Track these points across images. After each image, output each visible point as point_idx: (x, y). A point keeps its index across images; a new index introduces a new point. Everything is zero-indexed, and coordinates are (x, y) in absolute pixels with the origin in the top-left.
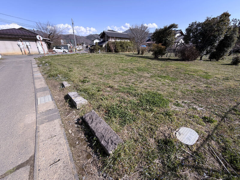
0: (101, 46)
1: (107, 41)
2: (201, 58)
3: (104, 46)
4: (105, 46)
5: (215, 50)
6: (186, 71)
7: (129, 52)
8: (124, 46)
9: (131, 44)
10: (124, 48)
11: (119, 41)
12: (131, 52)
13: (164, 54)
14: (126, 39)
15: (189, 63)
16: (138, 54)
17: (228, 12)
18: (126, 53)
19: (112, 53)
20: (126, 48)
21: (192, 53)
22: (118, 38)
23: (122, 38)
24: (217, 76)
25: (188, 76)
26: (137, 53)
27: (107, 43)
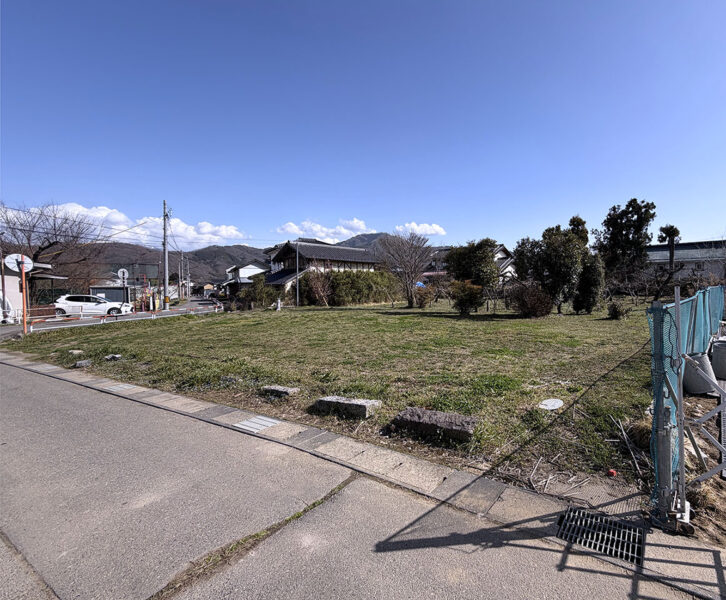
0: (280, 287)
1: (301, 270)
2: (559, 309)
3: (288, 286)
4: (293, 287)
5: (577, 292)
6: (537, 336)
7: (375, 301)
8: (361, 284)
9: (379, 280)
10: (359, 291)
11: (342, 270)
12: (383, 303)
13: (481, 304)
14: (363, 264)
15: (539, 320)
16: (410, 306)
17: (581, 217)
18: (366, 305)
19: (319, 308)
20: (366, 292)
21: (538, 299)
22: (338, 262)
23: (351, 262)
24: (589, 340)
25: (542, 344)
26: (405, 303)
27: (299, 275)
